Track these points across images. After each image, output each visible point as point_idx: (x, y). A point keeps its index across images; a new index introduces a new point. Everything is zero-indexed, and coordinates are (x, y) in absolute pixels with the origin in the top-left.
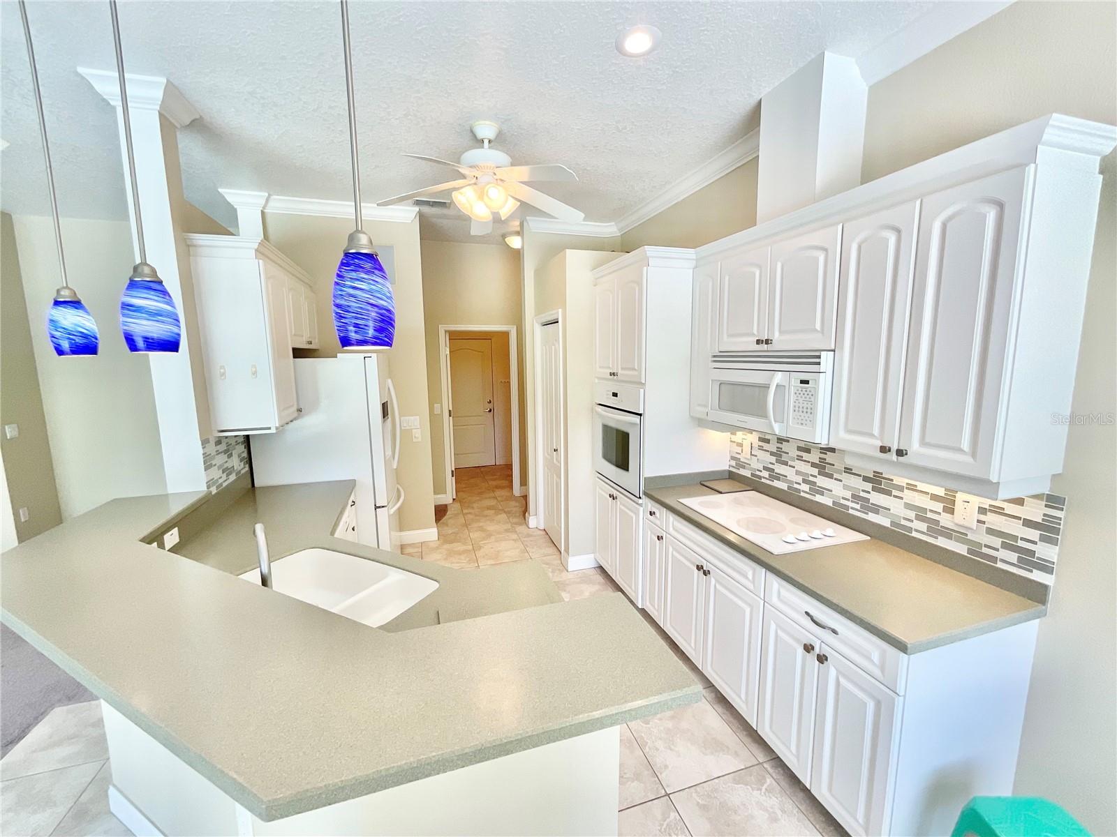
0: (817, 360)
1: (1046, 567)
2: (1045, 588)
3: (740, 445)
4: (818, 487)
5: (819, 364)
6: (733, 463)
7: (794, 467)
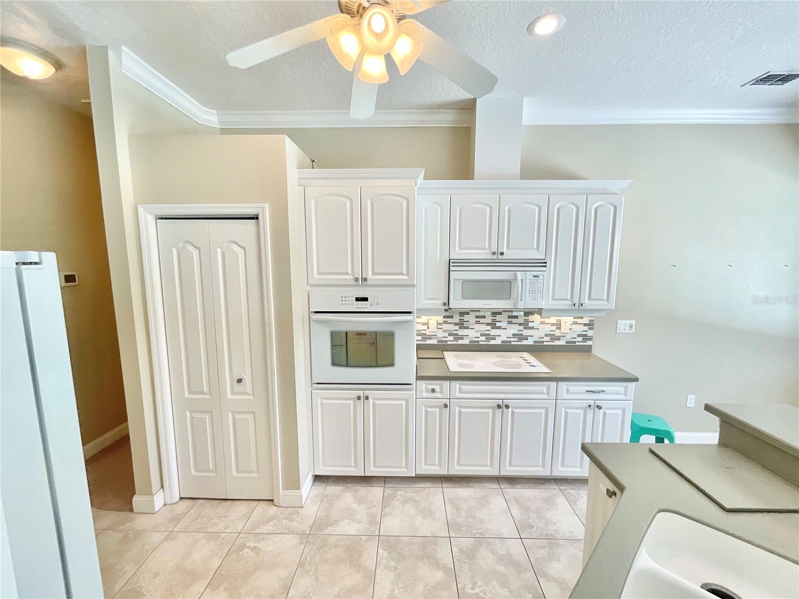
0: (545, 265)
1: (590, 339)
2: (590, 346)
3: (427, 324)
4: (492, 336)
5: (546, 266)
6: (420, 338)
7: (474, 329)
